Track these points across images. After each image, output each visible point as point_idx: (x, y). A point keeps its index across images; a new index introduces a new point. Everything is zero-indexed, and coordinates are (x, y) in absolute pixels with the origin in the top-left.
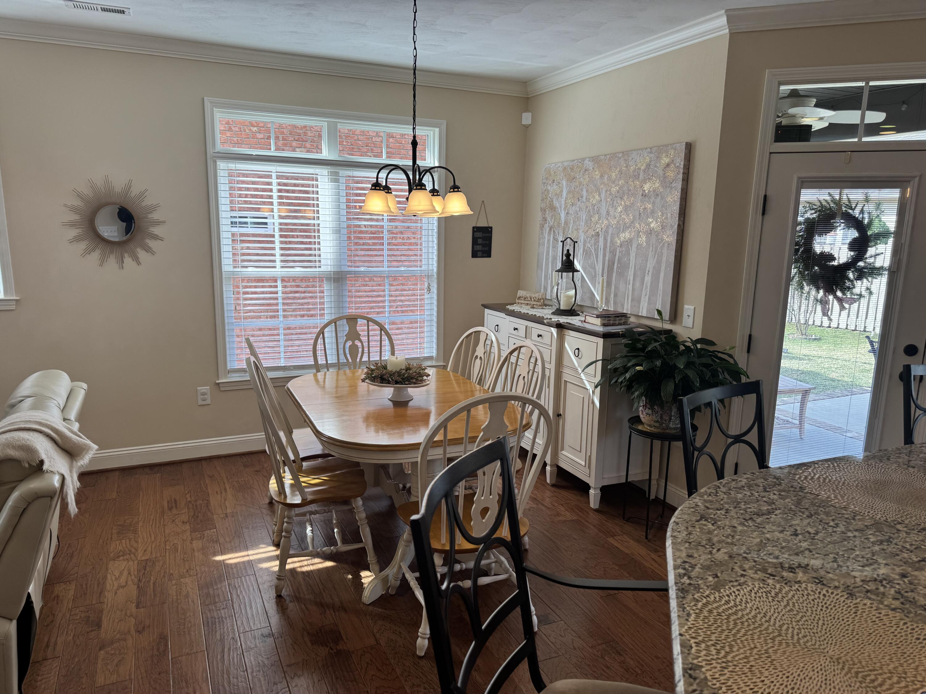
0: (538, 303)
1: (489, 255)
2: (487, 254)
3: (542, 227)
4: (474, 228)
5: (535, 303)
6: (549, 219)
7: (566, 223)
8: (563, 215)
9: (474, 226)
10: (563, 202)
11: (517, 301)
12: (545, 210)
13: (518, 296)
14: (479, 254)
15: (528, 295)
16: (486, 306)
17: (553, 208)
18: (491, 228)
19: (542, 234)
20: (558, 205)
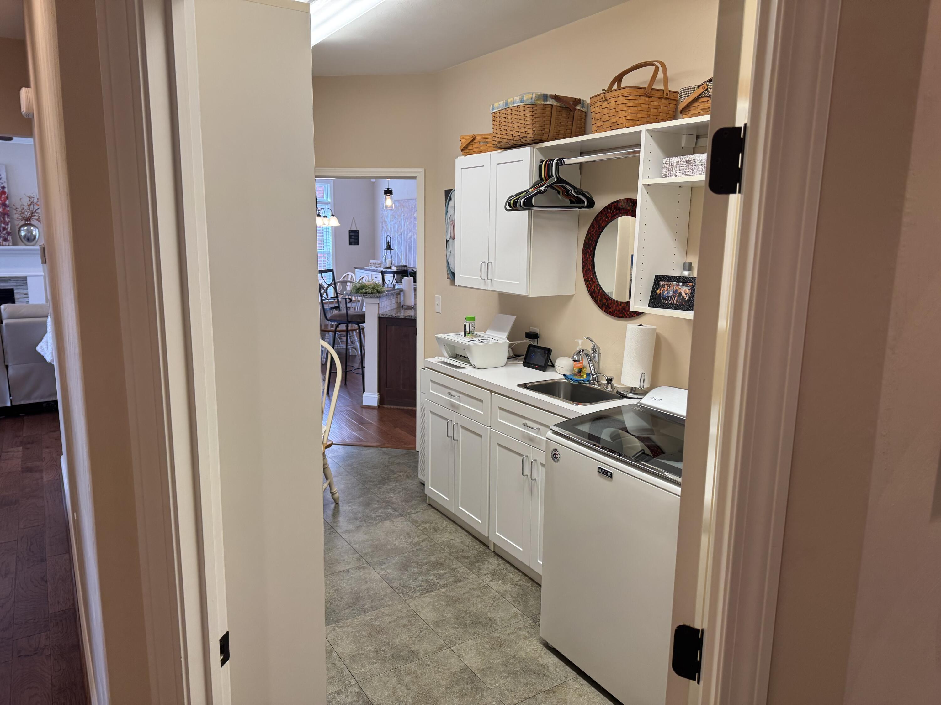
0: (379, 265)
1: (358, 244)
2: (357, 243)
3: (382, 230)
4: (349, 231)
5: (377, 265)
6: (384, 227)
7: (391, 229)
8: (389, 225)
9: (349, 229)
10: (389, 220)
11: (370, 265)
12: (382, 223)
13: (370, 262)
14: (353, 243)
15: (375, 262)
16: (356, 268)
17: (385, 222)
18: (358, 231)
19: (382, 234)
20: (387, 221)
